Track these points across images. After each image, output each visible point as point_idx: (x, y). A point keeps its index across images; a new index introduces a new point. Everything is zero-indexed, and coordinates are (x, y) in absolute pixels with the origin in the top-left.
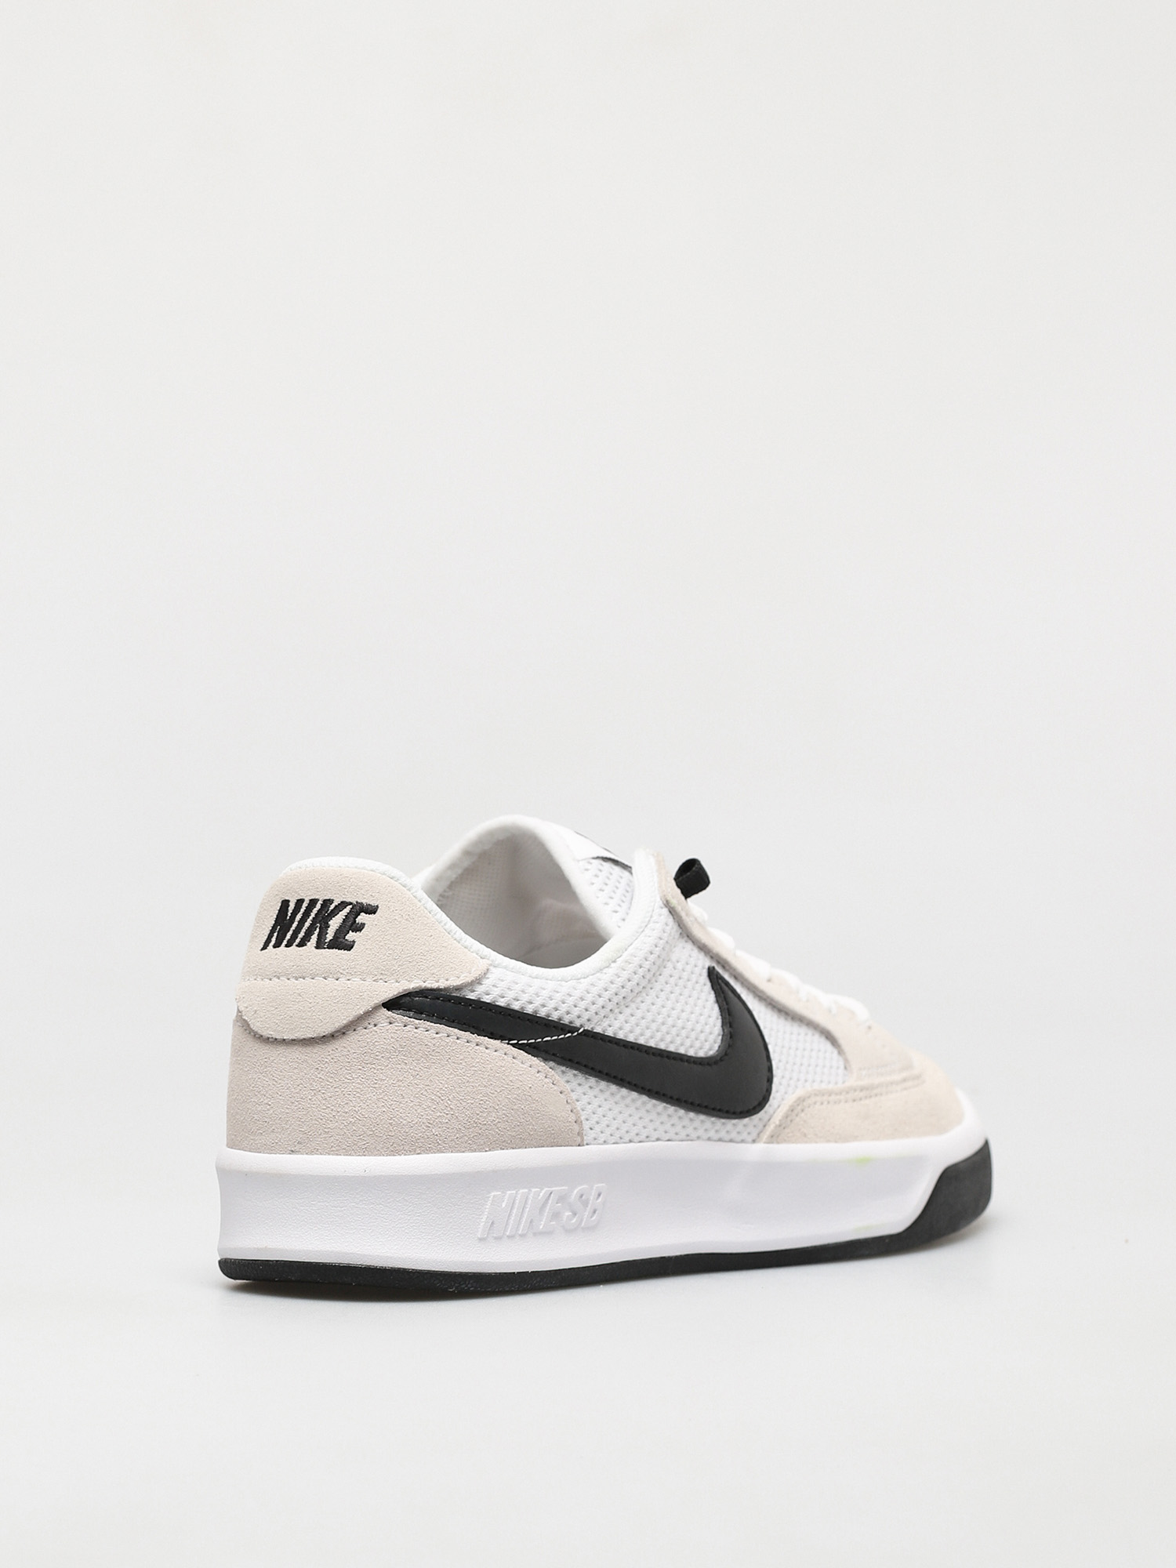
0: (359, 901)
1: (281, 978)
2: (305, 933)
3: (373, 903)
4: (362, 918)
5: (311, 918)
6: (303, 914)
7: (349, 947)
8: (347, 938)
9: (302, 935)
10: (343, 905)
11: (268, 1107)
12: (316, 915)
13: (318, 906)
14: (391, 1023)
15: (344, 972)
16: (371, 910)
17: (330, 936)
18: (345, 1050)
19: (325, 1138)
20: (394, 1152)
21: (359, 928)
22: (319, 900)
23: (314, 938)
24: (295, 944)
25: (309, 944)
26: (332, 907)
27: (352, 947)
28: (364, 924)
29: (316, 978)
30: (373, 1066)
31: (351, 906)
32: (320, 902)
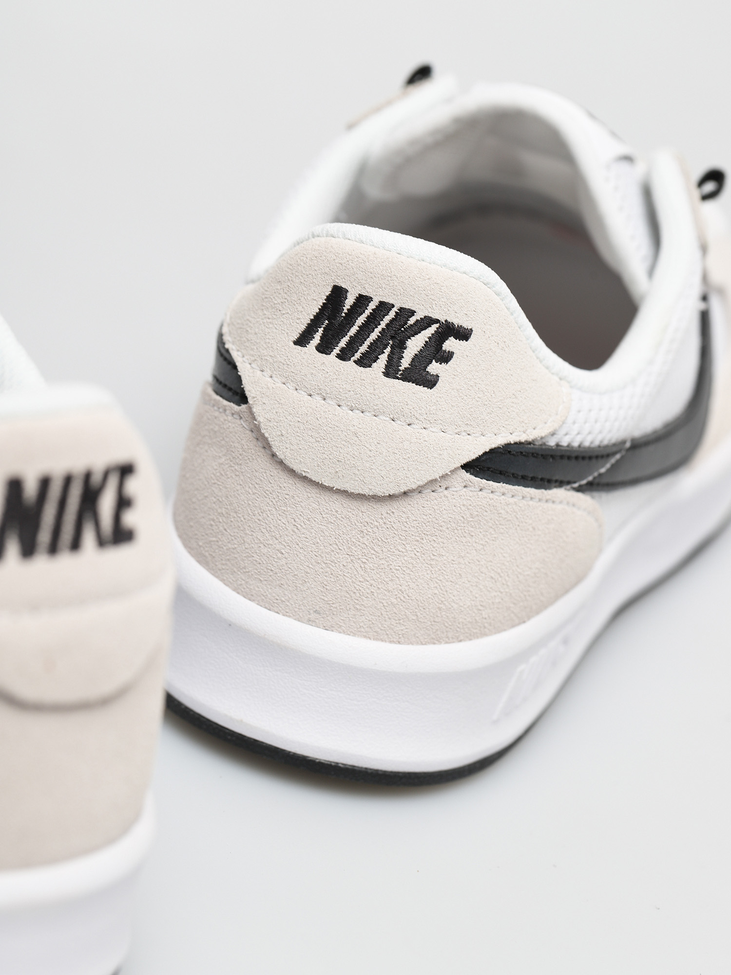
0: (449, 320)
1: (328, 401)
2: (369, 347)
3: (466, 325)
4: (450, 344)
5: (380, 328)
6: (368, 317)
7: (430, 382)
8: (429, 369)
9: (363, 348)
10: (427, 322)
11: (279, 555)
12: (387, 325)
13: (392, 314)
14: (465, 487)
15: (421, 418)
16: (463, 334)
17: (405, 363)
18: (404, 515)
19: (354, 615)
20: (435, 640)
21: (446, 358)
22: (393, 306)
23: (383, 359)
24: (353, 359)
25: (374, 365)
26: (412, 321)
27: (434, 385)
28: (452, 353)
29: (381, 417)
30: (434, 538)
31: (437, 325)
32: (395, 309)
